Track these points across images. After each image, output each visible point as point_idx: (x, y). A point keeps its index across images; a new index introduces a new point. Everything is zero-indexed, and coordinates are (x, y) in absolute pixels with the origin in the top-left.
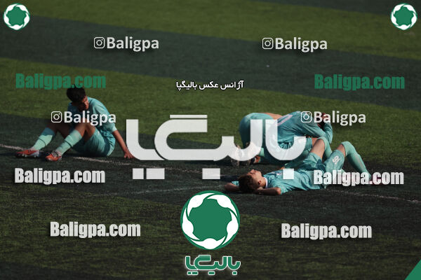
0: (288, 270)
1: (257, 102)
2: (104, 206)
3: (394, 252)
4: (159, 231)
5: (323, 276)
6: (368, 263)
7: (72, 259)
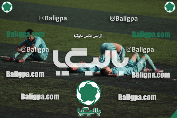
0: (121, 109)
1: (108, 37)
2: (43, 82)
3: (166, 101)
4: (66, 92)
5: (136, 111)
6: (155, 106)
7: (29, 104)
